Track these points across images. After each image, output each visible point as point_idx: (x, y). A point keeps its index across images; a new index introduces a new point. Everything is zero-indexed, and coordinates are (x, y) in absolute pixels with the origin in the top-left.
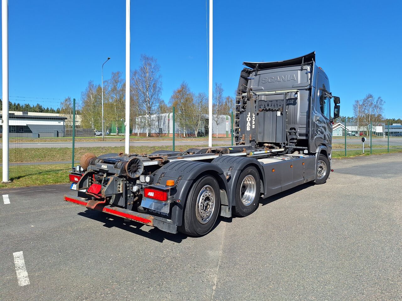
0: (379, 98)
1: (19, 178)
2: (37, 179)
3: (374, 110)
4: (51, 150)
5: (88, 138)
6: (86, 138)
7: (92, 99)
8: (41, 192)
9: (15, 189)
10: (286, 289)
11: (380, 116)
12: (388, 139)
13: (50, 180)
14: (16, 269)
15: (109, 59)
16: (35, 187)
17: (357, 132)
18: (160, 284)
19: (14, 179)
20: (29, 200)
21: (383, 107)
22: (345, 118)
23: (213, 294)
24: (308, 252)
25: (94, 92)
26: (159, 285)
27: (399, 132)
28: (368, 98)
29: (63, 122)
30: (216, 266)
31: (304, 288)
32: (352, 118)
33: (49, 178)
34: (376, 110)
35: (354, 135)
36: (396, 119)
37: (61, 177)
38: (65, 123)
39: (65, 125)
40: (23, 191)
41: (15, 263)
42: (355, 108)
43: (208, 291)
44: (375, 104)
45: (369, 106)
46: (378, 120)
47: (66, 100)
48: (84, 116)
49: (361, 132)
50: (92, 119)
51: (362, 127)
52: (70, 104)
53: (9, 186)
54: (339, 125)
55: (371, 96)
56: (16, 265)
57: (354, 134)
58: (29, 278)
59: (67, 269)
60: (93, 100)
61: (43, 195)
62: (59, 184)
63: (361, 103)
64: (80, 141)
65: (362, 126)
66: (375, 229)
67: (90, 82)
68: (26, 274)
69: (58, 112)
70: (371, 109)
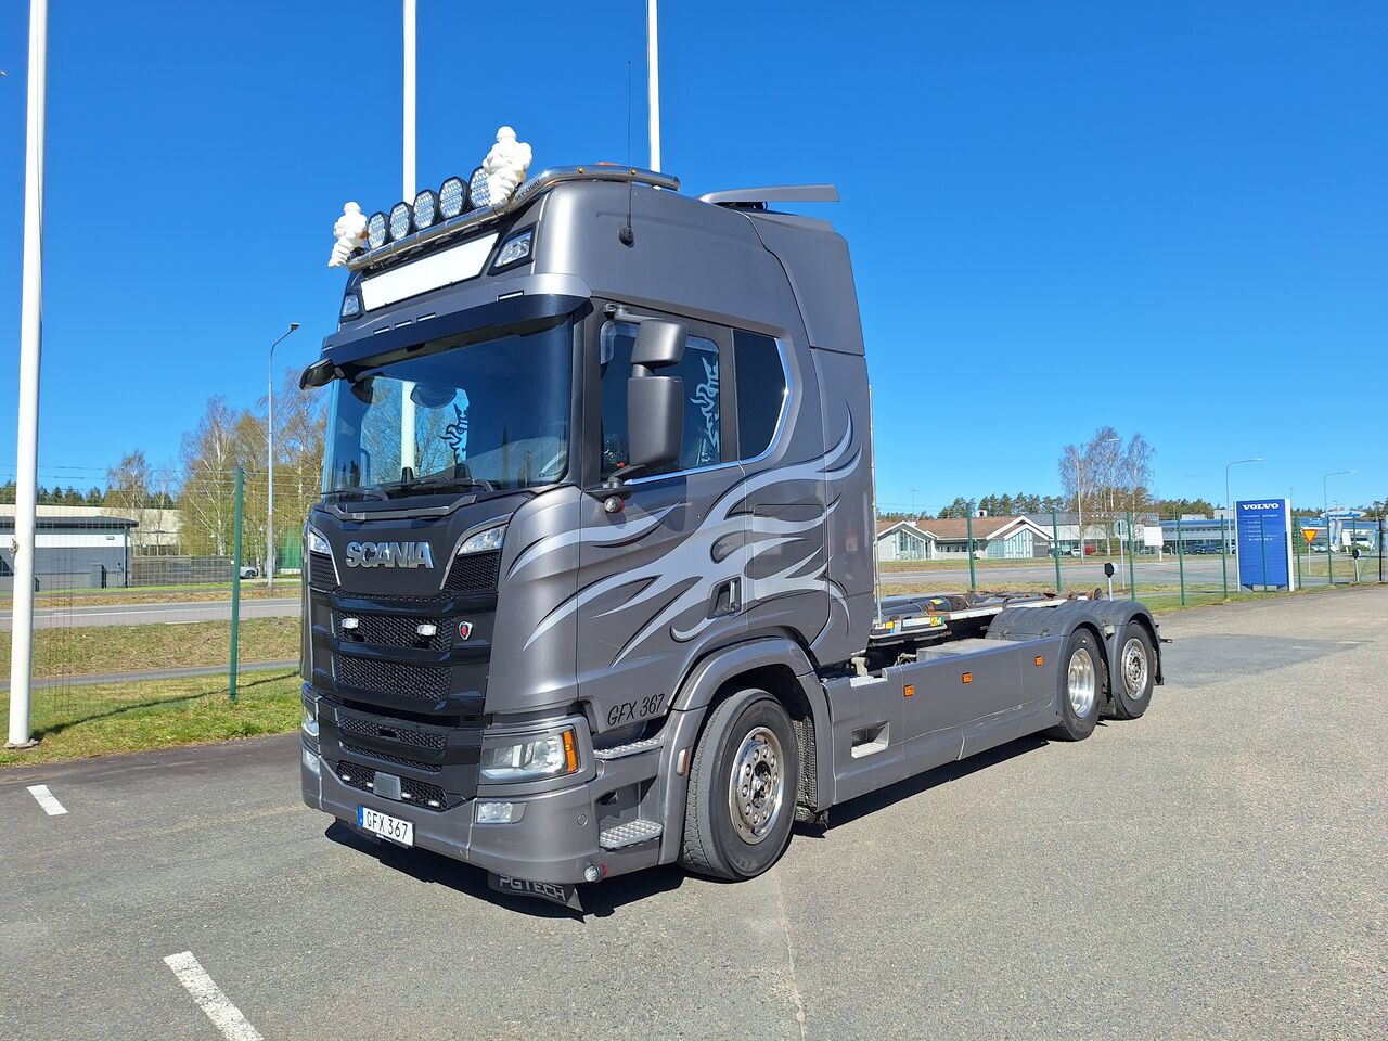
0: (1136, 438)
1: (58, 729)
2: (121, 732)
3: (1123, 475)
4: (108, 632)
5: (215, 590)
6: (210, 590)
7: (221, 457)
8: (150, 771)
9: (55, 767)
10: (999, 1006)
11: (1140, 491)
12: (1181, 564)
13: (165, 731)
14: (197, 1001)
15: (294, 327)
16: (123, 758)
17: (1076, 544)
18: (644, 1016)
19: (43, 734)
20: (125, 798)
21: (1150, 465)
22: (1037, 499)
23: (803, 1033)
24: (1032, 905)
25: (228, 433)
26: (642, 1018)
27: (1201, 542)
28: (1102, 438)
29: (122, 536)
30: (785, 960)
31: (1048, 1002)
32: (1059, 499)
33: (160, 727)
34: (1128, 476)
35: (1069, 553)
36: (1191, 500)
37: (198, 722)
38: (129, 538)
39: (129, 545)
40: (90, 773)
41: (187, 984)
42: (1065, 468)
43: (785, 1025)
44: (1126, 455)
45: (1108, 463)
46: (1136, 505)
47: (128, 462)
48: (191, 515)
49: (1086, 542)
50: (220, 522)
51: (1090, 529)
52: (142, 475)
53: (33, 758)
54: (1023, 522)
55: (1110, 433)
56: (191, 991)
57: (1066, 549)
58: (251, 1024)
59: (353, 992)
60: (224, 458)
61: (161, 781)
62: (194, 743)
63: (1082, 454)
64: (190, 600)
65: (1089, 524)
66: (1199, 834)
67: (215, 402)
68: (236, 1013)
69: (95, 501)
70: (1113, 473)
